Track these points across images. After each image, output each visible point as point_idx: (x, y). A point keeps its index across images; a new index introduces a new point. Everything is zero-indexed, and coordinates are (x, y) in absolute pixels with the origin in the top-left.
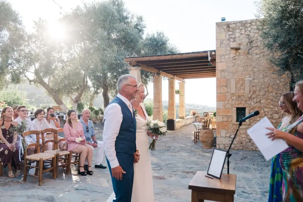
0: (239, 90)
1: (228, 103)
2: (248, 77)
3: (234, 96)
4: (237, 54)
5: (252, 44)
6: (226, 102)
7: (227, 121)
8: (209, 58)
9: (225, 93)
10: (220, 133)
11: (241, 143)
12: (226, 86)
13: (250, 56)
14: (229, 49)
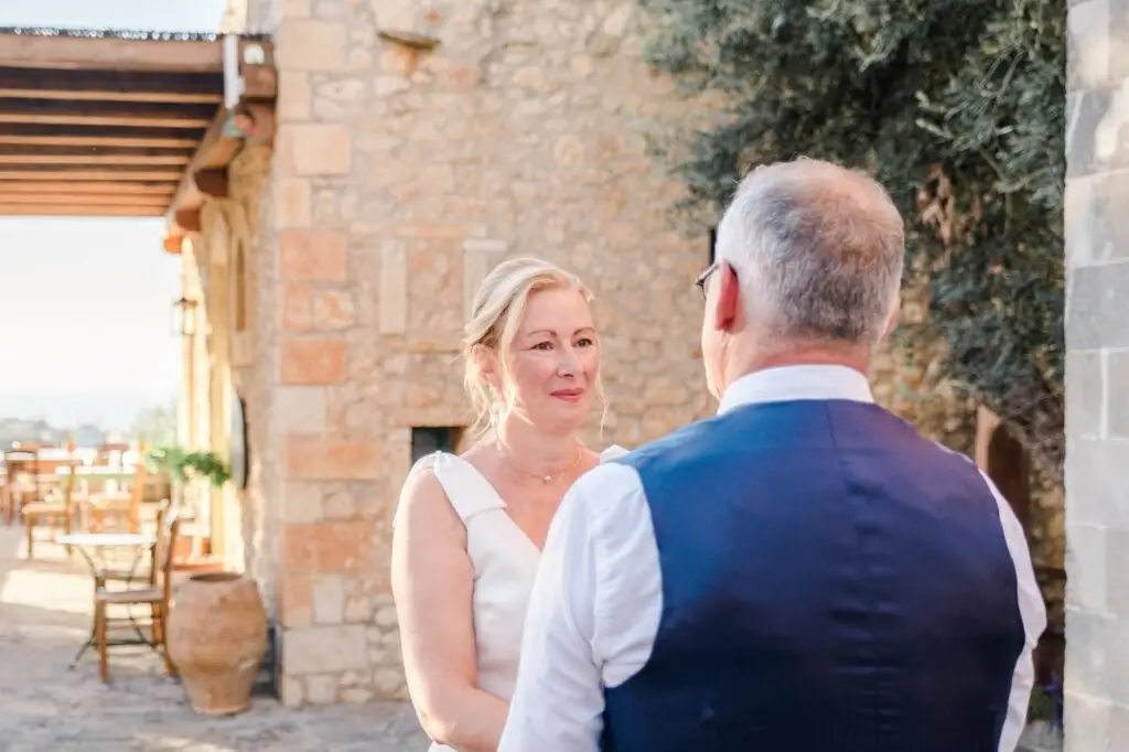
0: (429, 315)
1: (362, 400)
2: (481, 230)
3: (397, 351)
4: (419, 77)
5: (503, 22)
6: (349, 392)
7: (356, 518)
8: (234, 89)
9: (343, 331)
10: (305, 598)
12: (349, 286)
13: (491, 102)
14: (367, 36)
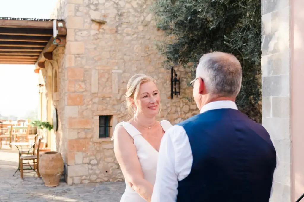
0: (104, 88)
1: (87, 109)
2: (116, 68)
3: (96, 97)
4: (101, 30)
5: (122, 18)
6: (84, 107)
7: (86, 138)
8: (56, 33)
9: (82, 92)
10: (74, 158)
11: (107, 172)
12: (83, 81)
13: (119, 37)
14: (89, 20)
